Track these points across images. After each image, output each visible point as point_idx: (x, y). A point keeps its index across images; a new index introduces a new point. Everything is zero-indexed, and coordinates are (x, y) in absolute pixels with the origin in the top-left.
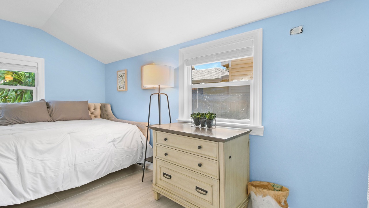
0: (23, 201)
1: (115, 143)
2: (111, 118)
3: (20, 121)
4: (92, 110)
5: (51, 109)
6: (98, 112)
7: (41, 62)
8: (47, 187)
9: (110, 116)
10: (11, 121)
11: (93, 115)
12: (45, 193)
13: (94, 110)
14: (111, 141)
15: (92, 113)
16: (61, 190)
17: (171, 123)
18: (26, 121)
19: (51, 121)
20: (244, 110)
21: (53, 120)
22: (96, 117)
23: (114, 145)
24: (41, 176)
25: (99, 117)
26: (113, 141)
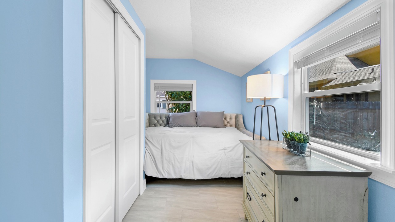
0: (162, 177)
1: (226, 151)
2: (240, 128)
3: (179, 125)
4: (228, 119)
5: (197, 117)
6: (233, 122)
7: (194, 82)
8: (175, 173)
9: (240, 126)
10: (174, 125)
11: (229, 125)
12: (174, 177)
13: (229, 120)
14: (222, 149)
15: (228, 122)
16: (183, 178)
17: (279, 140)
18: (182, 125)
19: (196, 127)
20: (373, 135)
21: (197, 126)
22: (231, 126)
23: (225, 153)
24: (172, 164)
25: (234, 126)
26: (224, 149)
